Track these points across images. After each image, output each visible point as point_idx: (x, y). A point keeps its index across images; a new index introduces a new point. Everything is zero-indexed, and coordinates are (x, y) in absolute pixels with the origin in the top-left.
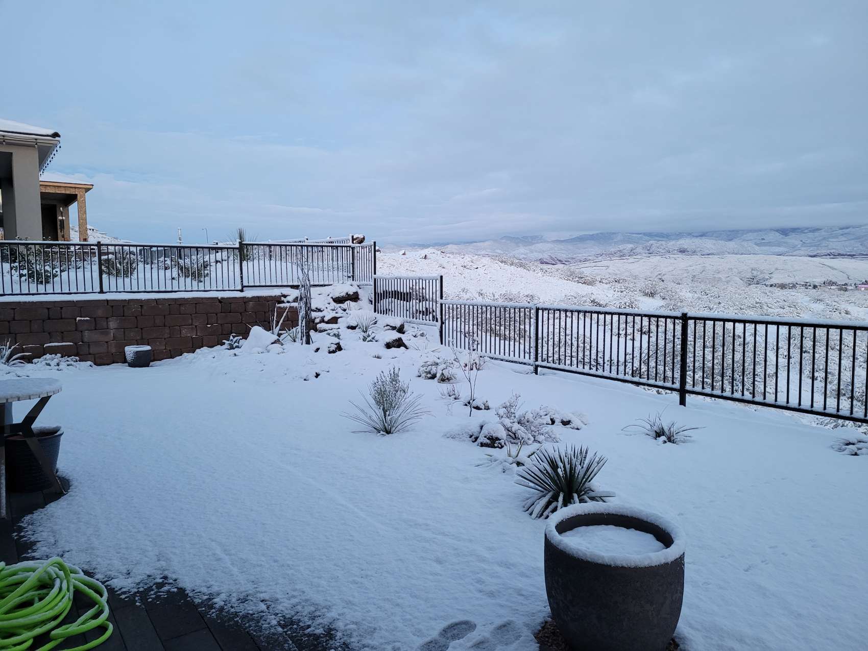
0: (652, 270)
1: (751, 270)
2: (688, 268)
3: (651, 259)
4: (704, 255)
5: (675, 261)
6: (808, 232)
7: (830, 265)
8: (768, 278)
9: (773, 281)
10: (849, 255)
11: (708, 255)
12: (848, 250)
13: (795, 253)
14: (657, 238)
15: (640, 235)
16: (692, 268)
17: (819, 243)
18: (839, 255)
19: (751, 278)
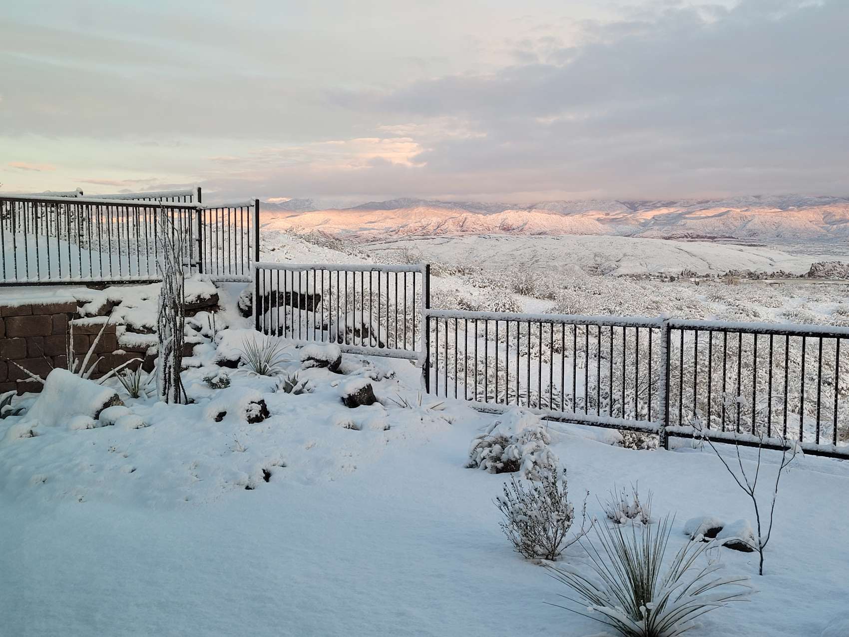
0: (467, 254)
1: (592, 256)
2: (514, 253)
3: (465, 240)
4: (533, 235)
5: (497, 243)
6: (660, 207)
7: (689, 250)
8: (614, 266)
9: (622, 271)
10: (709, 238)
11: (540, 234)
12: (707, 231)
13: (646, 234)
14: (473, 210)
15: (450, 205)
16: (519, 252)
17: (673, 221)
18: (698, 236)
19: (594, 267)
